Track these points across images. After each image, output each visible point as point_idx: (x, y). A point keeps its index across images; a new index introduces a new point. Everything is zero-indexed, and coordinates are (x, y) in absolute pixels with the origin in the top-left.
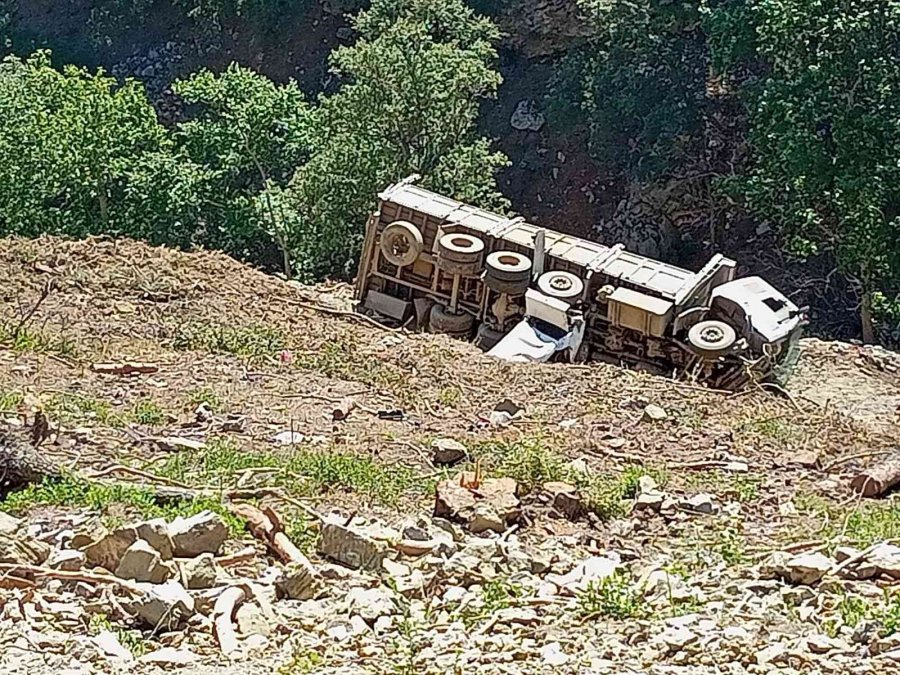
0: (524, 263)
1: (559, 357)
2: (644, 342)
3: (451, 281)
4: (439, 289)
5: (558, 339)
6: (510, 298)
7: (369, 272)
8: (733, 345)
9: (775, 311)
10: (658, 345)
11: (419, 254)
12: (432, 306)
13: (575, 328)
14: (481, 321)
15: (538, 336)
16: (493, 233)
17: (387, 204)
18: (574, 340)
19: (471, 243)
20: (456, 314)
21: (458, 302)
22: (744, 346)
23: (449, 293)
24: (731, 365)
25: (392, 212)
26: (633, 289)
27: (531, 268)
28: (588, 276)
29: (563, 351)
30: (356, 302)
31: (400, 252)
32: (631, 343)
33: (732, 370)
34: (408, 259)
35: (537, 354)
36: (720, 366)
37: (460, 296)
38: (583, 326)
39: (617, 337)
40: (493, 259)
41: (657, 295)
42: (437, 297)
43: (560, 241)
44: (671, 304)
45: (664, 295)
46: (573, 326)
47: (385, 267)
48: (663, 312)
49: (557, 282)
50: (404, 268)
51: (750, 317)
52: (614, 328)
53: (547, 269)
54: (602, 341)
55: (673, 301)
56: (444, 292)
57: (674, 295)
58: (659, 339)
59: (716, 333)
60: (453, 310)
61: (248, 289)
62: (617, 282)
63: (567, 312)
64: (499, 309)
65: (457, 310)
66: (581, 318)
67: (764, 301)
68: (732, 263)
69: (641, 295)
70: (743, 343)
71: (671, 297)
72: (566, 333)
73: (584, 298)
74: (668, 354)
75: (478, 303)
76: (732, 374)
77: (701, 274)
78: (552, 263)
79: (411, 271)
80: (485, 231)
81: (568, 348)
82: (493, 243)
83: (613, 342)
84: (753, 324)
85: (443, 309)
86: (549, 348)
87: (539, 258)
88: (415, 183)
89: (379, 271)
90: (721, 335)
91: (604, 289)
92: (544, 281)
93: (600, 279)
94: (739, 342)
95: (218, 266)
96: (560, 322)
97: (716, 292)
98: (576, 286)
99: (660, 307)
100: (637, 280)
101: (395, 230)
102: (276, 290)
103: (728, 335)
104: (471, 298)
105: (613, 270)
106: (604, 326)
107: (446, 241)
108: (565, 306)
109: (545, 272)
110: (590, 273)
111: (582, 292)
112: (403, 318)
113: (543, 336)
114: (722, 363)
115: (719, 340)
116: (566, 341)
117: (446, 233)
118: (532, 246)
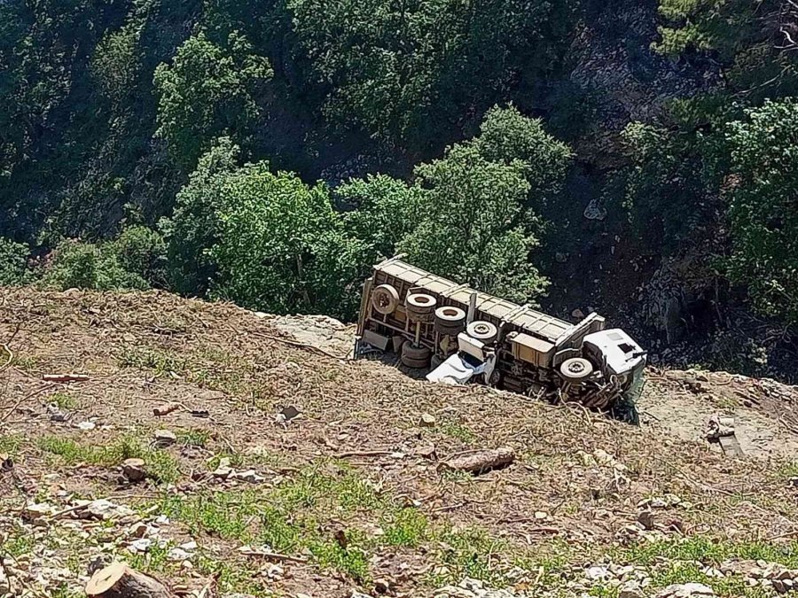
0: (461, 314)
1: (477, 379)
2: (537, 371)
3: (415, 325)
4: (409, 331)
5: (475, 367)
6: (451, 338)
7: (366, 317)
8: (591, 374)
9: (626, 352)
10: (546, 373)
11: (396, 307)
12: (404, 341)
13: (489, 360)
14: (434, 353)
15: (464, 364)
16: (444, 294)
17: (379, 272)
18: (488, 368)
19: (427, 300)
20: (419, 348)
21: (420, 339)
22: (600, 376)
23: (414, 333)
24: (591, 389)
25: (382, 278)
26: (531, 335)
27: (466, 317)
28: (501, 325)
29: (480, 375)
30: (359, 337)
31: (384, 305)
32: (529, 371)
33: (591, 392)
34: (389, 309)
35: (460, 376)
36: (584, 389)
37: (421, 336)
38: (494, 359)
39: (519, 367)
40: (440, 312)
41: (545, 339)
42: (409, 336)
43: (489, 300)
44: (553, 345)
45: (550, 339)
46: (487, 358)
47: (377, 315)
48: (547, 351)
49: (479, 328)
50: (389, 316)
51: (605, 357)
52: (516, 360)
53: (476, 319)
54: (509, 368)
55: (555, 343)
56: (411, 332)
57: (556, 339)
58: (546, 369)
59: (579, 366)
60: (416, 345)
61: (242, 327)
62: (521, 330)
63: (483, 348)
64: (444, 345)
65: (419, 344)
66: (493, 353)
67: (619, 346)
68: (602, 319)
69: (534, 338)
70: (598, 374)
71: (554, 341)
72: (482, 363)
73: (498, 339)
74: (552, 379)
75: (434, 341)
76: (591, 394)
77: (579, 326)
78: (480, 315)
79: (393, 318)
80: (439, 292)
81: (483, 373)
82: (442, 301)
83: (516, 370)
84: (608, 362)
85: (410, 344)
86: (469, 372)
87: (471, 311)
88: (401, 259)
89: (373, 317)
90: (582, 367)
91: (511, 334)
92: (471, 327)
93: (510, 327)
94: (595, 373)
95: (225, 312)
96: (478, 355)
97: (586, 339)
98: (492, 331)
99: (545, 347)
100: (532, 329)
101: (381, 290)
102: (261, 329)
103: (587, 367)
104: (429, 337)
105: (518, 322)
106: (510, 358)
107: (411, 299)
108: (481, 345)
109: (475, 320)
110: (503, 323)
111: (496, 334)
112: (386, 348)
113: (467, 364)
114: (584, 386)
115: (580, 371)
116: (481, 369)
117: (412, 294)
118: (468, 304)
